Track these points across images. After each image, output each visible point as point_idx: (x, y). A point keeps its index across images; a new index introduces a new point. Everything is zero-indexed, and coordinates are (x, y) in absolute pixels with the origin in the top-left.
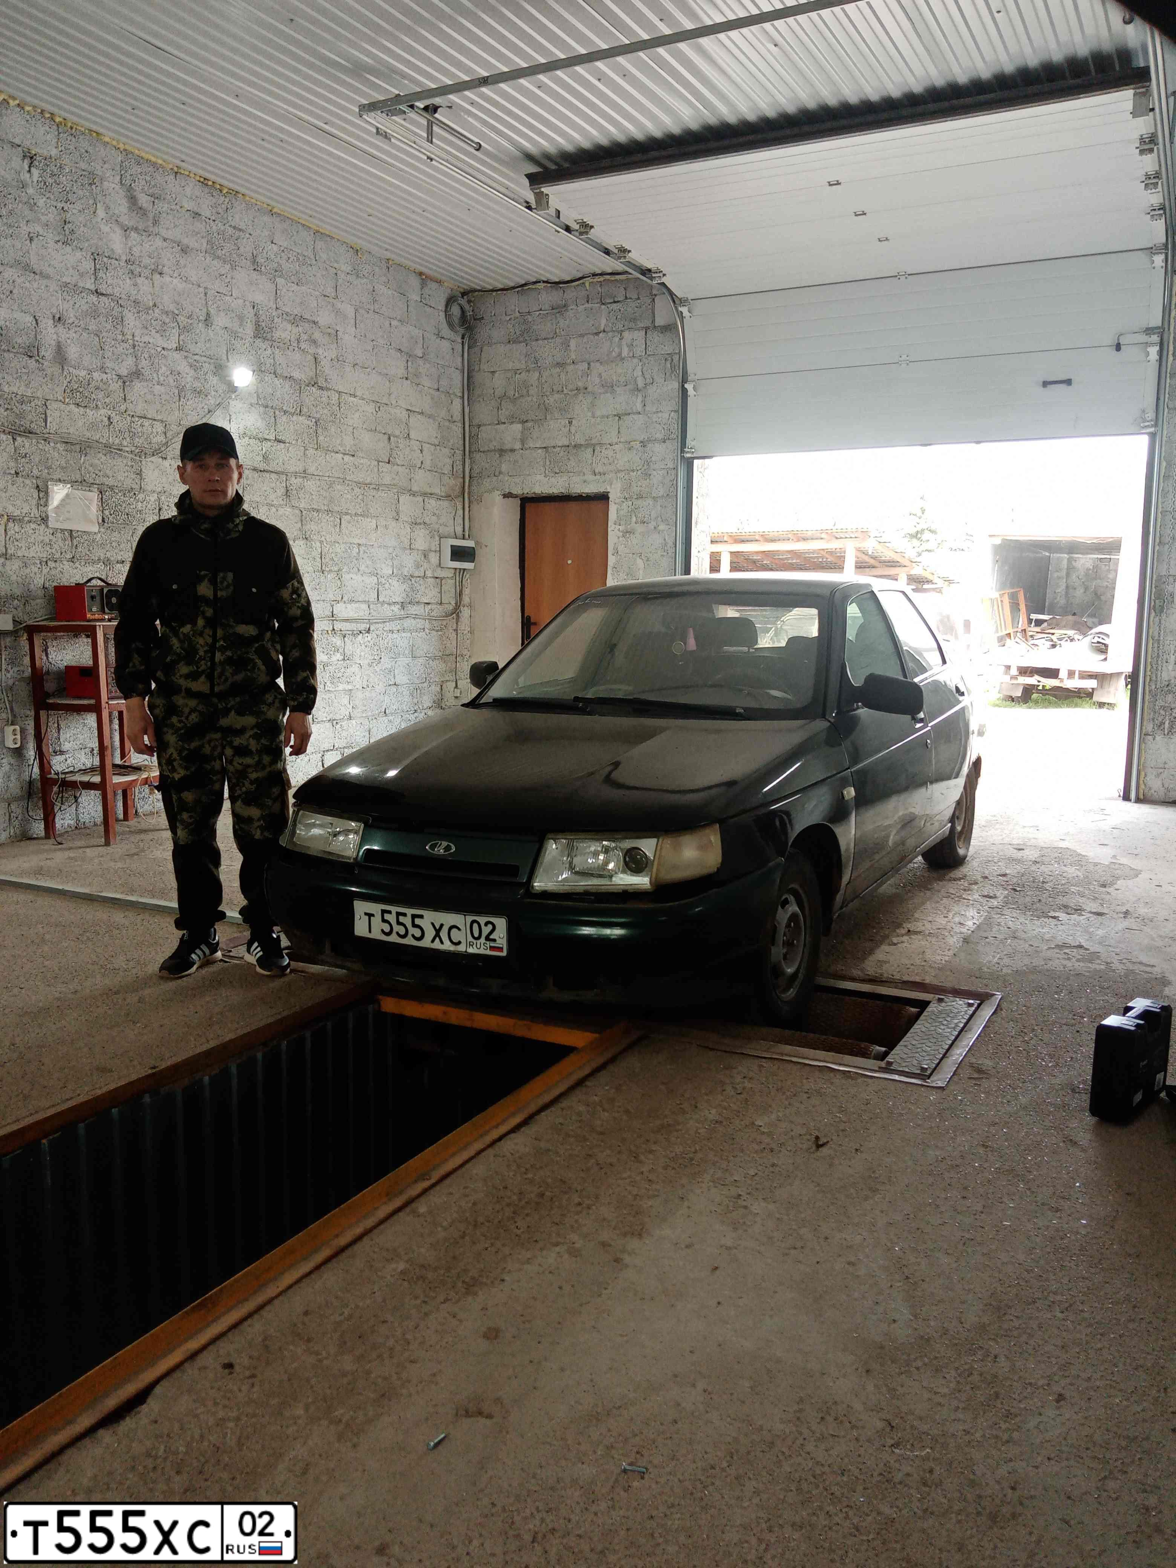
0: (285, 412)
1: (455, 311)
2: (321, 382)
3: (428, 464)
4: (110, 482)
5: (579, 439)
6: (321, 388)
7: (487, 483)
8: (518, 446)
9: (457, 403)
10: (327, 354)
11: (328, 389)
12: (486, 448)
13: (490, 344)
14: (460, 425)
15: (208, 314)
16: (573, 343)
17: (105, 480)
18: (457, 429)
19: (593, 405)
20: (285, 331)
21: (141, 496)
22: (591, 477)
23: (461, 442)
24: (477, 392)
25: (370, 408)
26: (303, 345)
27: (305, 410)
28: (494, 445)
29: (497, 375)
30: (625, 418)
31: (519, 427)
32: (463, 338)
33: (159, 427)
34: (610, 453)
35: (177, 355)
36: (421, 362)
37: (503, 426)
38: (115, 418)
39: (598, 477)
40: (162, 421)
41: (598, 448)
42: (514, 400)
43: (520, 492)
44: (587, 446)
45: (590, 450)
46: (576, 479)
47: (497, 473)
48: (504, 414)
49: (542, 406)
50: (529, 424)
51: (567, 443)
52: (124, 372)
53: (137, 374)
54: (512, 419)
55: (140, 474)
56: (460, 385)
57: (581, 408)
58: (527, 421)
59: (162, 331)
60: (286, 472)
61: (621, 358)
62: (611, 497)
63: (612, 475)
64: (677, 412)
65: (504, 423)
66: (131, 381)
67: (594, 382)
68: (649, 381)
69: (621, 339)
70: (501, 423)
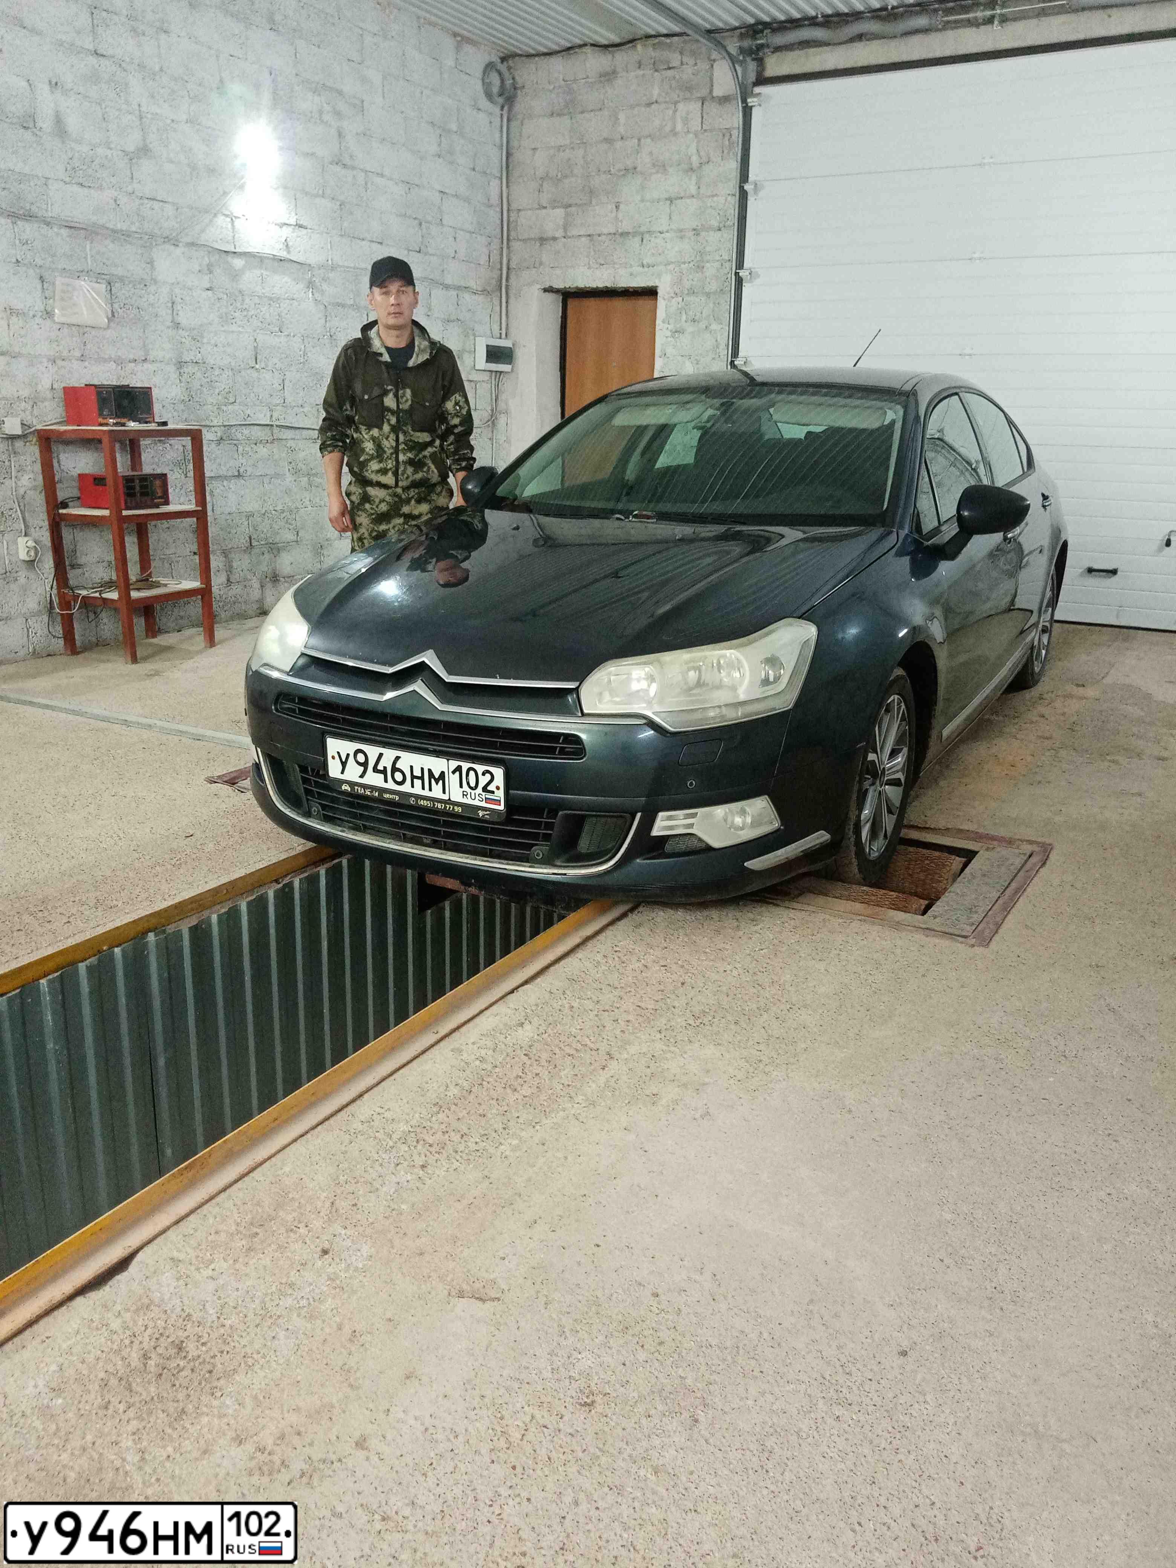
0: (307, 193)
1: (494, 80)
2: (347, 161)
3: (462, 254)
4: (119, 272)
5: (626, 226)
6: (345, 166)
7: (526, 275)
8: (559, 234)
9: (495, 183)
10: (352, 127)
11: (353, 168)
12: (526, 236)
13: (531, 117)
14: (498, 209)
15: (221, 82)
16: (622, 117)
17: (114, 271)
18: (494, 216)
19: (643, 188)
20: (307, 102)
21: (152, 288)
22: (637, 269)
23: (498, 230)
24: (516, 171)
25: (400, 190)
26: (326, 117)
27: (328, 191)
28: (535, 233)
29: (538, 152)
30: (679, 201)
31: (560, 212)
32: (502, 109)
33: (169, 210)
34: (659, 241)
35: (187, 129)
36: (455, 137)
37: (544, 211)
38: (123, 200)
39: (646, 269)
40: (174, 204)
41: (647, 237)
42: (556, 182)
43: (562, 286)
44: (635, 234)
45: (637, 239)
46: (622, 272)
47: (537, 265)
48: (544, 199)
49: (586, 188)
50: (573, 209)
51: (612, 231)
52: (131, 148)
53: (144, 150)
54: (554, 204)
55: (151, 263)
56: (498, 164)
57: (629, 190)
58: (570, 206)
59: (172, 100)
60: (308, 262)
61: (674, 133)
62: (661, 292)
63: (662, 268)
64: (734, 195)
65: (545, 208)
66: (139, 158)
67: (644, 160)
68: (705, 159)
69: (675, 111)
70: (540, 207)
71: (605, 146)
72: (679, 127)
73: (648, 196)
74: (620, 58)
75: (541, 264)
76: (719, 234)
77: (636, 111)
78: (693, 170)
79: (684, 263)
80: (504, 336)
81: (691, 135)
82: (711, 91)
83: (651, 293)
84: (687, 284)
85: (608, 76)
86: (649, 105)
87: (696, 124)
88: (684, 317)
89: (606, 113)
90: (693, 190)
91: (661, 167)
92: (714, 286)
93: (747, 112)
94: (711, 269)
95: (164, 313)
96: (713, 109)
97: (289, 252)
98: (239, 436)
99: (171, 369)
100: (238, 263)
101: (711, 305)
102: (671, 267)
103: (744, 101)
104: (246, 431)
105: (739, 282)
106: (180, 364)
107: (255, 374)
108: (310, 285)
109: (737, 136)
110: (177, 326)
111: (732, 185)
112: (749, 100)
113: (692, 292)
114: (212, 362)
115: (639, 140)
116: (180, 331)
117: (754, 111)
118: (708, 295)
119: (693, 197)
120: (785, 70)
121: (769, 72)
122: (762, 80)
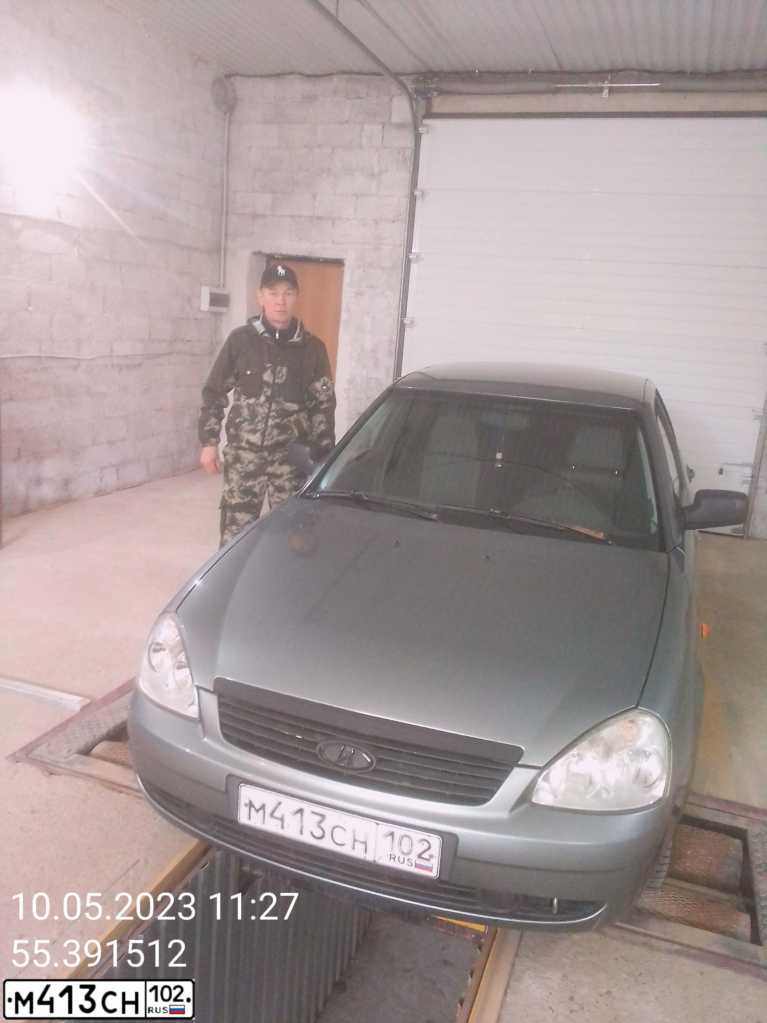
1: (220, 91)
5: (320, 212)
7: (240, 241)
8: (268, 212)
9: (217, 169)
12: (241, 211)
13: (247, 123)
14: (219, 190)
16: (320, 131)
19: (335, 184)
22: (329, 245)
23: (219, 205)
24: (235, 162)
28: (248, 210)
29: (252, 150)
30: (362, 198)
31: (269, 196)
32: (225, 114)
34: (347, 226)
37: (256, 194)
39: (336, 246)
41: (337, 221)
42: (266, 173)
43: (268, 251)
44: (327, 219)
45: (330, 223)
46: (316, 245)
47: (249, 234)
48: (257, 186)
49: (291, 181)
50: (280, 195)
51: (310, 214)
54: (264, 189)
56: (220, 156)
57: (324, 185)
58: (277, 192)
60: (75, 225)
61: (361, 146)
62: (347, 263)
63: (348, 245)
64: (406, 197)
65: (257, 192)
67: (335, 164)
68: (384, 169)
69: (362, 130)
70: (255, 191)
71: (306, 151)
72: (365, 141)
73: (339, 192)
74: (320, 86)
75: (253, 234)
76: (394, 225)
78: (373, 175)
79: (366, 243)
80: (221, 285)
81: (373, 150)
82: (390, 119)
83: (339, 263)
84: (368, 259)
85: (310, 98)
87: (377, 142)
88: (365, 284)
90: (374, 189)
92: (388, 263)
93: (418, 138)
94: (386, 250)
96: (391, 131)
100: (17, 223)
101: (386, 277)
102: (356, 246)
103: (416, 128)
105: (408, 262)
107: (28, 315)
108: (76, 243)
109: (409, 153)
111: (405, 189)
112: (420, 129)
113: (371, 266)
115: (333, 149)
117: (423, 137)
118: (383, 269)
119: (374, 195)
120: (447, 109)
121: (435, 110)
122: (429, 115)
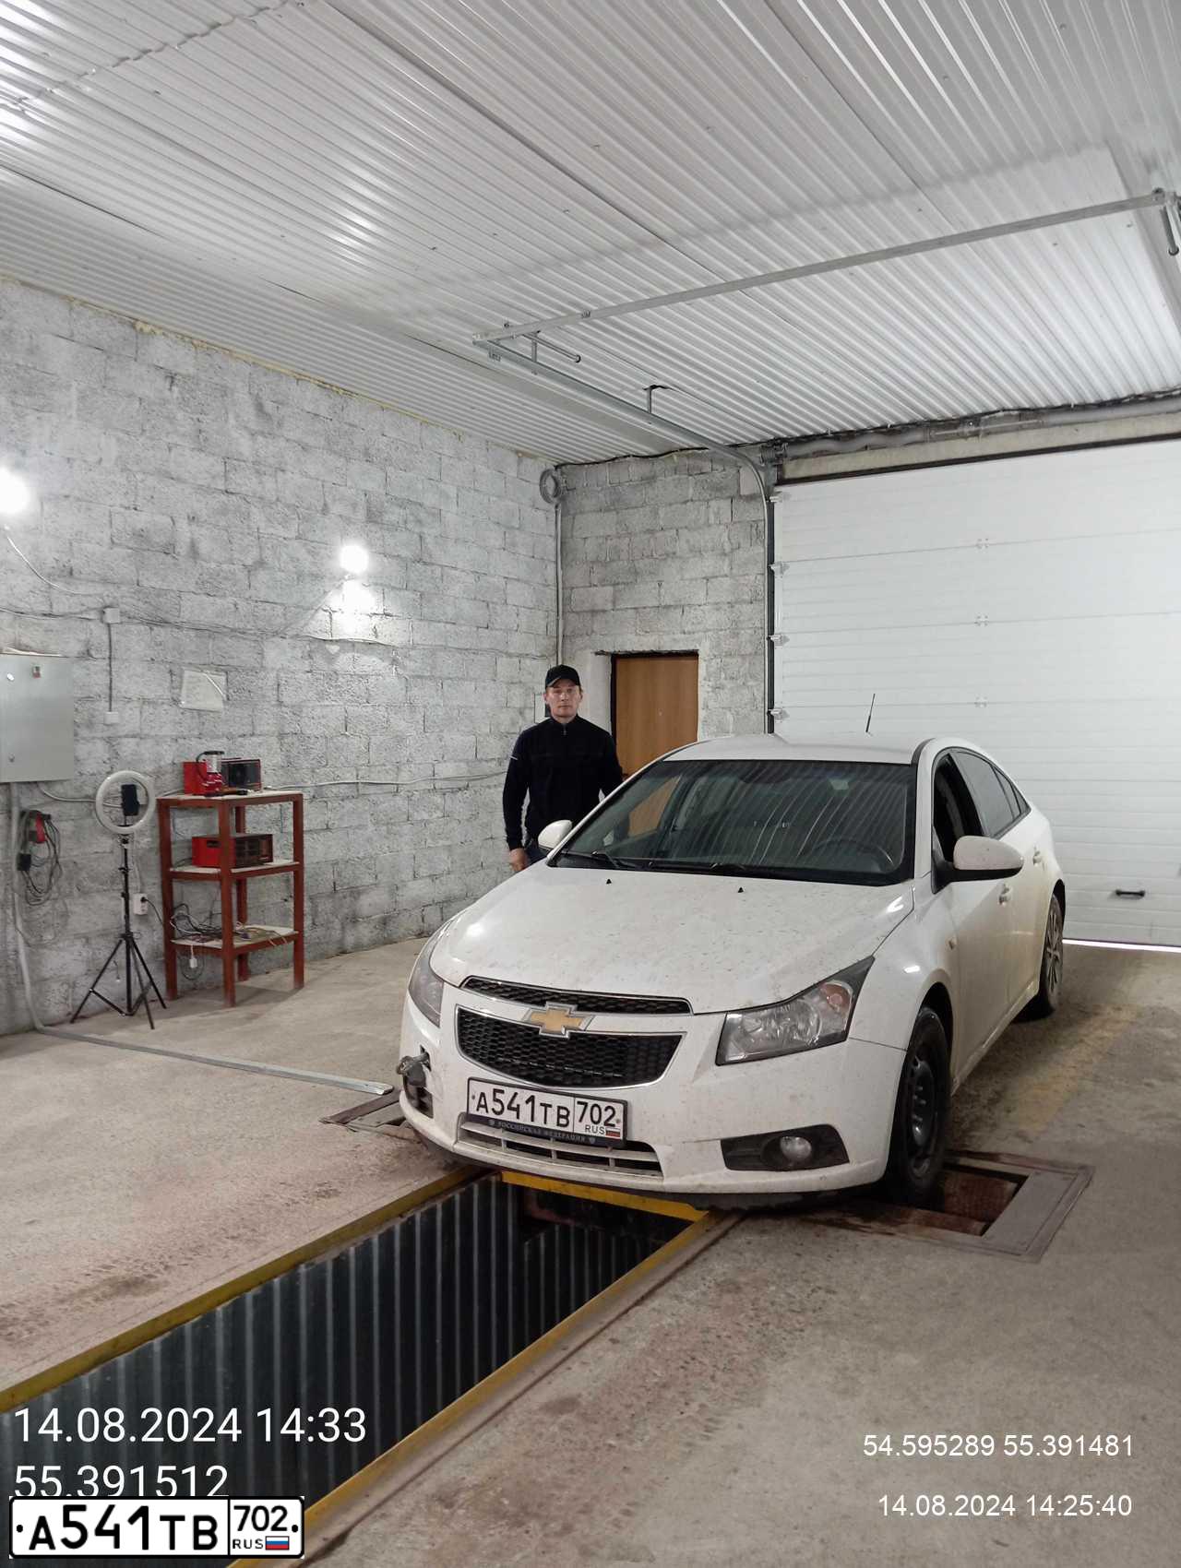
0: (393, 588)
1: (550, 484)
2: (426, 558)
3: (524, 627)
4: (235, 662)
5: (668, 601)
6: (425, 563)
7: (579, 641)
8: (609, 606)
9: (551, 568)
10: (431, 532)
11: (433, 564)
12: (578, 609)
13: (581, 513)
14: (554, 588)
15: (325, 505)
16: (661, 513)
17: (230, 662)
18: (551, 592)
19: (682, 569)
20: (394, 515)
21: (262, 674)
22: (679, 636)
23: (555, 604)
24: (570, 557)
25: (470, 579)
26: (409, 526)
27: (410, 585)
28: (587, 606)
29: (588, 541)
30: (714, 580)
31: (610, 589)
32: (557, 507)
33: (280, 610)
34: (698, 612)
35: (296, 543)
36: (517, 532)
37: (595, 588)
38: (241, 604)
39: (687, 636)
40: (282, 604)
41: (687, 608)
42: (605, 564)
43: (612, 650)
44: (676, 607)
45: (679, 611)
46: (666, 638)
47: (589, 633)
48: (595, 579)
49: (632, 570)
50: (621, 587)
51: (656, 604)
52: (249, 562)
53: (261, 563)
54: (603, 583)
55: (261, 654)
56: (554, 551)
57: (670, 571)
58: (618, 584)
59: (285, 522)
60: (393, 643)
61: (707, 524)
62: (701, 655)
63: (701, 634)
64: (763, 574)
65: (595, 586)
66: (256, 569)
67: (681, 547)
68: (735, 546)
69: (708, 507)
70: (591, 585)
71: (648, 536)
72: (712, 520)
73: (687, 576)
74: (659, 466)
75: (593, 631)
76: (752, 606)
77: (674, 507)
78: (725, 555)
79: (721, 630)
81: (722, 527)
82: (739, 491)
83: (693, 655)
84: (725, 647)
85: (650, 480)
86: (686, 502)
87: (726, 517)
88: (723, 676)
89: (648, 509)
90: (726, 569)
91: (698, 552)
92: (749, 649)
93: (771, 507)
94: (745, 635)
95: (271, 694)
96: (741, 506)
97: (376, 637)
98: (329, 794)
99: (274, 740)
100: (334, 649)
101: (747, 664)
102: (710, 633)
103: (767, 499)
104: (335, 790)
105: (772, 645)
106: (281, 736)
107: (345, 740)
108: (394, 661)
109: (763, 526)
110: (280, 703)
111: (761, 566)
112: (772, 498)
113: (729, 655)
114: (309, 732)
115: (677, 530)
116: (284, 709)
117: (776, 506)
118: (743, 656)
119: (726, 576)
120: (802, 473)
121: (788, 475)
122: (782, 481)
